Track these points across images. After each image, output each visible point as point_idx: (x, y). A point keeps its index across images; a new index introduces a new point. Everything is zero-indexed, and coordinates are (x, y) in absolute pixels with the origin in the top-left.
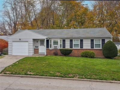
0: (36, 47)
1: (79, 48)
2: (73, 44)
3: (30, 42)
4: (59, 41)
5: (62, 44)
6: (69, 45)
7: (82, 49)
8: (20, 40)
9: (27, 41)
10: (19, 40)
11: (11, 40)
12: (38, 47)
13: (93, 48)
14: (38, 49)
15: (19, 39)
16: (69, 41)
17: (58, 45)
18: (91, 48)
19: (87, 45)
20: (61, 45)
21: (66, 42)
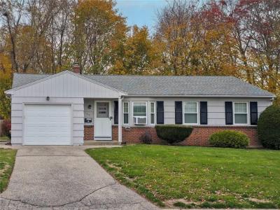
0: (86, 121)
1: (198, 124)
2: (184, 112)
3: (76, 108)
4: (148, 105)
5: (155, 113)
6: (173, 115)
7: (207, 127)
8: (48, 102)
9: (69, 105)
10: (44, 101)
11: (21, 101)
12: (91, 121)
13: (232, 124)
14: (92, 127)
15: (45, 99)
16: (174, 104)
17: (145, 115)
18: (227, 124)
19: (216, 117)
20: (152, 115)
21: (166, 109)
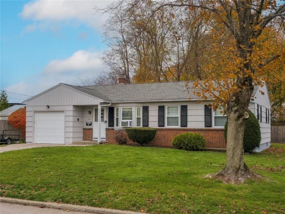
0: (87, 125)
1: (179, 127)
2: (166, 115)
4: (134, 110)
5: (141, 116)
6: (156, 119)
8: (49, 109)
9: (62, 112)
11: (32, 109)
12: (90, 125)
14: (91, 129)
16: (157, 108)
17: (131, 119)
18: (206, 126)
19: (196, 120)
20: (138, 119)
